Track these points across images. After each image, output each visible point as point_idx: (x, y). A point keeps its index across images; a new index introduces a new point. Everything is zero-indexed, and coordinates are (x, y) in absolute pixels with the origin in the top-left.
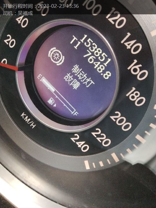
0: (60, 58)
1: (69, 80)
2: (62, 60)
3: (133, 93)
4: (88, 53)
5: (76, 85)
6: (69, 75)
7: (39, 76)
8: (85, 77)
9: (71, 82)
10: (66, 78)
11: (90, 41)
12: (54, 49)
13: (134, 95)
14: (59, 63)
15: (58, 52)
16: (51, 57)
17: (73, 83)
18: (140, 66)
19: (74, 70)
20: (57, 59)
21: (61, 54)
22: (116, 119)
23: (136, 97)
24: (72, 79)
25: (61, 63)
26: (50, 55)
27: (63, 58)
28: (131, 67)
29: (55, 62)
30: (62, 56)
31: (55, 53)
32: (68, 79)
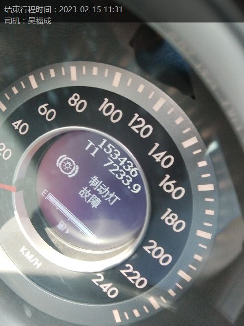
0: (72, 167)
2: (75, 170)
4: (110, 161)
5: (96, 203)
6: (85, 189)
7: (44, 192)
8: (107, 192)
9: (88, 198)
10: (82, 193)
11: (111, 147)
12: (64, 157)
13: (170, 217)
14: (71, 175)
15: (69, 161)
16: (60, 167)
17: (91, 200)
18: (174, 182)
19: (91, 182)
21: (74, 163)
22: (151, 250)
23: (173, 220)
24: (90, 194)
26: (59, 164)
27: (76, 168)
28: (163, 184)
29: (66, 173)
30: (74, 165)
31: (65, 161)
32: (84, 195)
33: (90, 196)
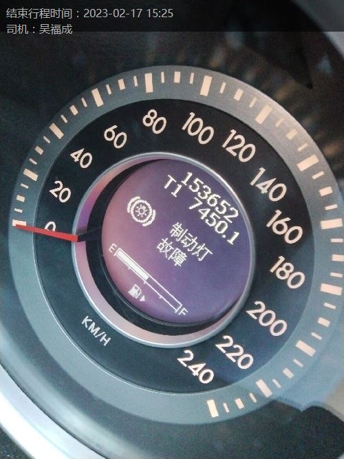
0: (147, 213)
1: (166, 251)
2: (152, 216)
3: (281, 266)
4: (197, 202)
5: (179, 259)
6: (165, 241)
7: (111, 247)
8: (194, 244)
9: (169, 253)
10: (161, 246)
11: (198, 182)
12: (136, 200)
13: (283, 269)
14: (146, 223)
15: (144, 204)
16: (132, 213)
17: (174, 256)
18: (288, 219)
19: (173, 232)
20: (144, 215)
22: (258, 315)
23: (287, 272)
24: (172, 248)
25: (150, 222)
26: (130, 209)
28: (273, 223)
29: (140, 221)
30: (151, 210)
31: (138, 205)
32: (164, 249)
33: (172, 251)
